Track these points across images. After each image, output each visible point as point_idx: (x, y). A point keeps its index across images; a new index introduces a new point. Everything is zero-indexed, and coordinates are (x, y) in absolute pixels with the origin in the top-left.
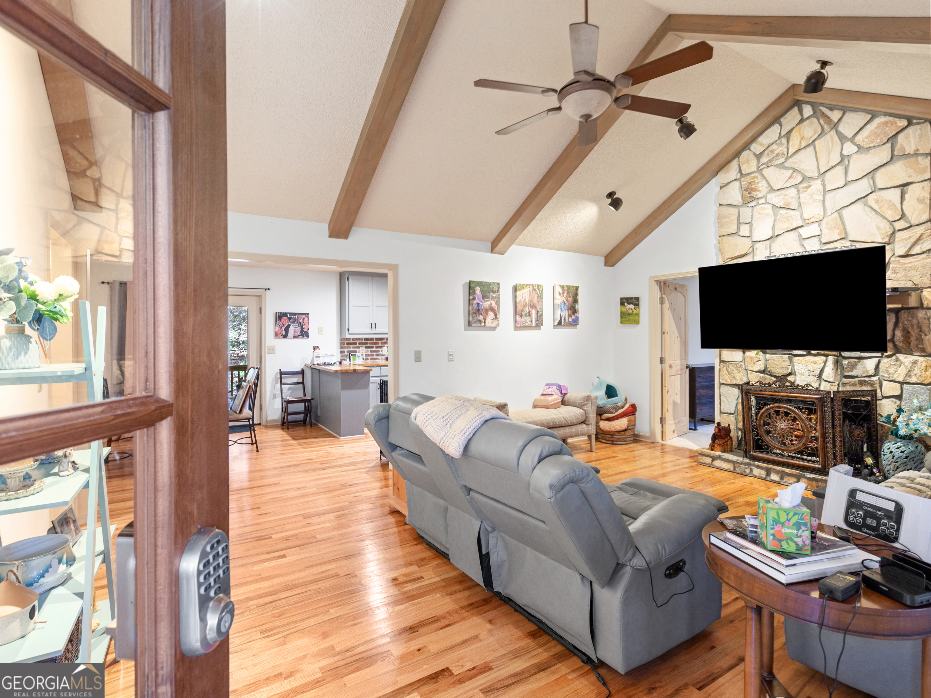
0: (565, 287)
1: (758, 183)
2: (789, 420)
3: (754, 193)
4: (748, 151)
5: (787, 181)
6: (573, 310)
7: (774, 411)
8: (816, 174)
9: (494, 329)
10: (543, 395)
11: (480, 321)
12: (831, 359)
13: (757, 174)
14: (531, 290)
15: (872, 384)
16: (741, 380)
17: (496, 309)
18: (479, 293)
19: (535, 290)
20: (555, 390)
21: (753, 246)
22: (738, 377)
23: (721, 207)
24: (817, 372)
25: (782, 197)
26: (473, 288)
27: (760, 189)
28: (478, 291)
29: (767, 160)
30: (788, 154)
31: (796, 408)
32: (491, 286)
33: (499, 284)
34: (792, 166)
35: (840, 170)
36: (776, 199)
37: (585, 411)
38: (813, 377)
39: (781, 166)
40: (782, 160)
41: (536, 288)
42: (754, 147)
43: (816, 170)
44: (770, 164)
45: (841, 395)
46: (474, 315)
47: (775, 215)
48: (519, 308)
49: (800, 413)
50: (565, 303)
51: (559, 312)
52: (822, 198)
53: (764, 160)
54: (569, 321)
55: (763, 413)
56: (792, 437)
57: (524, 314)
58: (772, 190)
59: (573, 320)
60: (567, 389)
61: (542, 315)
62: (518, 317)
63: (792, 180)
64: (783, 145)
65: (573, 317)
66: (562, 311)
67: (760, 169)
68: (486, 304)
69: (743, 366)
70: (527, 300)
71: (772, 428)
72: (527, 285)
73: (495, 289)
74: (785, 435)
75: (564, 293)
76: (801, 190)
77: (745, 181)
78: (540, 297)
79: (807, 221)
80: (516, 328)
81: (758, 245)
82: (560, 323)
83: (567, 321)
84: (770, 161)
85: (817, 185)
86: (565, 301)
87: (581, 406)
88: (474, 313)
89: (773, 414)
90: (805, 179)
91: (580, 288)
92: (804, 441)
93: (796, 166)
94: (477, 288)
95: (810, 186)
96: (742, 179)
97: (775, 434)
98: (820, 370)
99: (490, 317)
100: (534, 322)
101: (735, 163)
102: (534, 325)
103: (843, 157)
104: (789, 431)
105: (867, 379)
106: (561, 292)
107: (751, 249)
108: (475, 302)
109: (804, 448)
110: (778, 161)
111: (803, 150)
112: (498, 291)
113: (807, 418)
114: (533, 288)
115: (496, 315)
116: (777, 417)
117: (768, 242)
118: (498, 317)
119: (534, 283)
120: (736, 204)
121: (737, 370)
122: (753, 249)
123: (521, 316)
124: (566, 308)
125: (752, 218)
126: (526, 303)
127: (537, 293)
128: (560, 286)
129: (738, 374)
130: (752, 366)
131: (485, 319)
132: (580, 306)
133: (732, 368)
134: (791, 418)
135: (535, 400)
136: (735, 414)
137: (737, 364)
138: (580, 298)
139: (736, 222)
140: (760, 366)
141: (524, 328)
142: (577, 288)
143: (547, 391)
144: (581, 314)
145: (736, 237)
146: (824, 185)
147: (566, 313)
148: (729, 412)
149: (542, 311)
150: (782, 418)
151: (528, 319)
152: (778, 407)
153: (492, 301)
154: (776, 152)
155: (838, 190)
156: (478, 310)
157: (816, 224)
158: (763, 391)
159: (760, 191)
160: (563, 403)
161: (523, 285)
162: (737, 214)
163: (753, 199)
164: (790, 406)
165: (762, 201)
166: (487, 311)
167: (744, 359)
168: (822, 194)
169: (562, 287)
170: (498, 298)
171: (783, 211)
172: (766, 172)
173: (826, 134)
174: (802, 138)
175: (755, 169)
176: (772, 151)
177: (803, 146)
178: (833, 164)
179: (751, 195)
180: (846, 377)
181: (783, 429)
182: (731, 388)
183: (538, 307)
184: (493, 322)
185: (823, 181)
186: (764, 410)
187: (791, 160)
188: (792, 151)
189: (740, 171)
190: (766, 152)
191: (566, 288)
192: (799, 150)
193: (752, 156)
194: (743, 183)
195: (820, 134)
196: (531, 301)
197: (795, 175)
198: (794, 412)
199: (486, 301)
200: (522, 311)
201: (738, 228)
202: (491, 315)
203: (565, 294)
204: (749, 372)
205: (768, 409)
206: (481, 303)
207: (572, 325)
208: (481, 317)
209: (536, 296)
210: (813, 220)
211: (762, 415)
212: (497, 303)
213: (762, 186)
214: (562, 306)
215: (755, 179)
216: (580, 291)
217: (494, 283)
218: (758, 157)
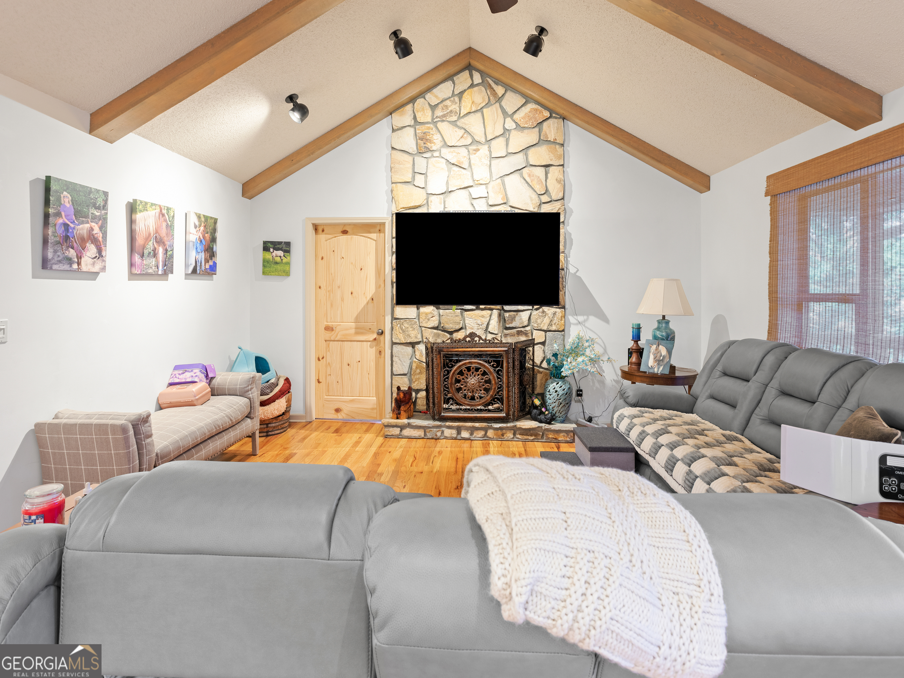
0: (202, 216)
1: (432, 134)
2: (478, 375)
3: (429, 144)
4: (423, 99)
5: (459, 140)
6: (210, 252)
7: (466, 368)
8: (483, 140)
9: (94, 275)
10: (171, 384)
11: (70, 261)
12: (496, 313)
13: (431, 126)
14: (157, 214)
15: (526, 334)
16: (416, 337)
17: (100, 239)
18: (68, 205)
19: (163, 215)
20: (199, 373)
21: (427, 199)
22: (412, 335)
23: (394, 152)
24: (485, 325)
25: (454, 154)
26: (57, 191)
27: (435, 141)
28: (66, 200)
29: (441, 114)
30: (460, 114)
31: (486, 362)
32: (92, 196)
33: (106, 194)
34: (464, 127)
35: (501, 140)
36: (448, 154)
37: (250, 399)
38: (481, 330)
39: (454, 123)
40: (454, 118)
41: (165, 211)
42: (428, 96)
43: (484, 136)
44: (444, 119)
45: (519, 346)
46: (58, 248)
47: (449, 170)
48: (140, 241)
49: (489, 367)
50: (201, 241)
51: (193, 254)
52: (489, 163)
53: (439, 112)
54: (206, 269)
55: (455, 370)
56: (481, 390)
57: (146, 252)
58: (446, 145)
59: (210, 266)
60: (214, 371)
61: (172, 256)
62: (137, 258)
63: (463, 140)
64: (456, 103)
65: (211, 263)
66: (197, 252)
67: (435, 121)
68: (83, 229)
69: (418, 323)
70: (152, 230)
71: (462, 385)
72: (152, 204)
73: (100, 202)
74: (475, 390)
75: (200, 226)
76: (471, 151)
77: (420, 129)
78: (170, 227)
79: (476, 182)
80: (132, 276)
81: (432, 198)
82: (194, 271)
83: (203, 268)
84: (444, 116)
85: (484, 150)
86: (202, 238)
87: (243, 394)
88: (58, 243)
89: (465, 370)
90: (475, 142)
91: (218, 221)
92: (491, 393)
93: (466, 127)
94: (65, 193)
95: (478, 150)
96: (417, 127)
97: (465, 390)
98: (487, 323)
99: (88, 254)
100: (160, 268)
101: (409, 107)
102: (160, 272)
103: (505, 129)
104: (478, 386)
105: (522, 329)
106: (197, 223)
107: (425, 202)
108: (61, 221)
109: (491, 400)
110: (451, 118)
111: (472, 114)
112: (105, 207)
113: (495, 370)
114: (161, 211)
115: (100, 251)
116: (468, 373)
117: (442, 196)
118: (103, 254)
119: (163, 204)
120: (410, 151)
121: (412, 327)
122: (428, 202)
123: (142, 256)
124: (203, 249)
125: (427, 169)
126: (150, 234)
127: (165, 221)
128: (196, 214)
129: (413, 332)
130: (427, 322)
131: (79, 257)
132: (219, 248)
133: (406, 325)
134: (481, 373)
135: (160, 394)
136: (409, 375)
137: (411, 321)
138: (219, 235)
139: (411, 171)
140: (434, 322)
141: (145, 276)
142: (215, 221)
143: (181, 377)
144: (219, 259)
145: (410, 187)
146: (490, 152)
147: (202, 256)
148: (402, 373)
149: (172, 250)
150: (473, 373)
151: (153, 261)
152: (470, 363)
153: (93, 224)
154: (450, 109)
155: (501, 159)
156: (67, 238)
157: (484, 186)
158: (455, 348)
159: (434, 143)
160: (214, 392)
161: (146, 203)
162: (412, 162)
163: (428, 150)
164: (480, 360)
165: (436, 154)
166: (83, 241)
167: (419, 315)
168: (489, 159)
169: (199, 217)
170: (105, 220)
171: (455, 168)
172: (440, 125)
173: (492, 105)
174: (473, 102)
175: (429, 119)
176: (447, 107)
177: (473, 110)
178: (498, 135)
179: (426, 145)
180: (507, 328)
181: (473, 384)
182: (404, 347)
183: (168, 243)
184: (94, 264)
185: (489, 147)
186: (456, 367)
187: (462, 120)
188: (464, 112)
189: (415, 118)
190: (440, 106)
191: (203, 219)
192: (470, 113)
193: (427, 105)
194: (417, 131)
195: (487, 104)
196: (157, 232)
197: (465, 135)
198: (484, 366)
199: (83, 223)
200: (144, 247)
201: (414, 178)
202: (91, 250)
203: (202, 228)
204: (423, 328)
205: (460, 366)
206: (72, 225)
207: (209, 274)
208: (72, 253)
209: (164, 225)
210: (481, 182)
211: (454, 373)
212: (103, 228)
213: (437, 138)
214: (198, 245)
215: (430, 131)
216: (219, 226)
217: (98, 191)
218: (433, 108)
